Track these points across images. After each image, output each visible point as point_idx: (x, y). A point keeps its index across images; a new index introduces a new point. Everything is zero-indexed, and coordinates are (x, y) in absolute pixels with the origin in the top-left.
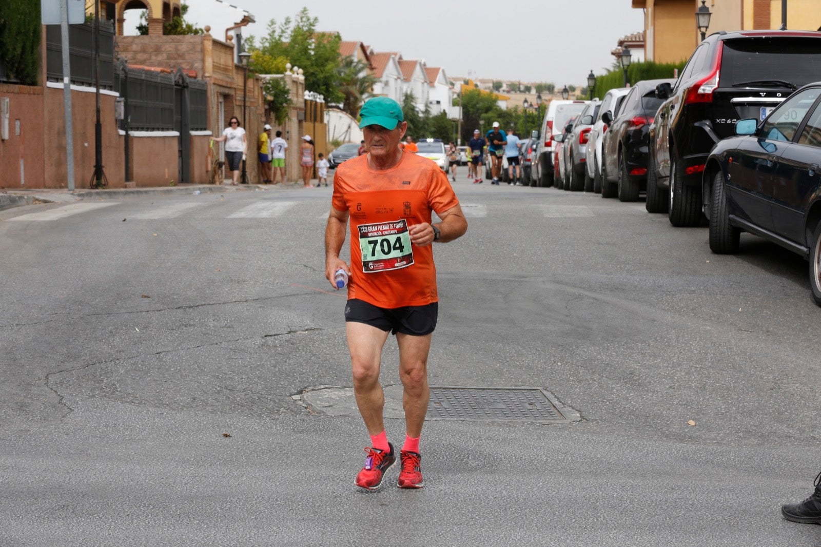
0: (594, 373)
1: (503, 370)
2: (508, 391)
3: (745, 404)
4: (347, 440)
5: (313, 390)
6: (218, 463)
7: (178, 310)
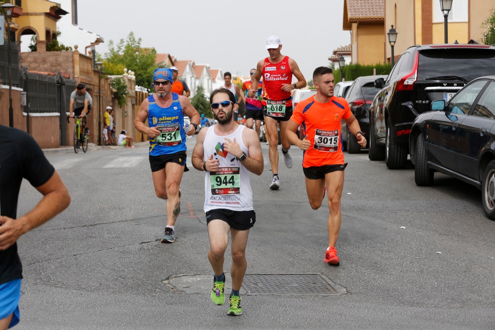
0: (352, 263)
1: (294, 262)
2: (299, 276)
3: (450, 281)
4: (202, 308)
5: (176, 277)
6: (122, 325)
7: (84, 228)
